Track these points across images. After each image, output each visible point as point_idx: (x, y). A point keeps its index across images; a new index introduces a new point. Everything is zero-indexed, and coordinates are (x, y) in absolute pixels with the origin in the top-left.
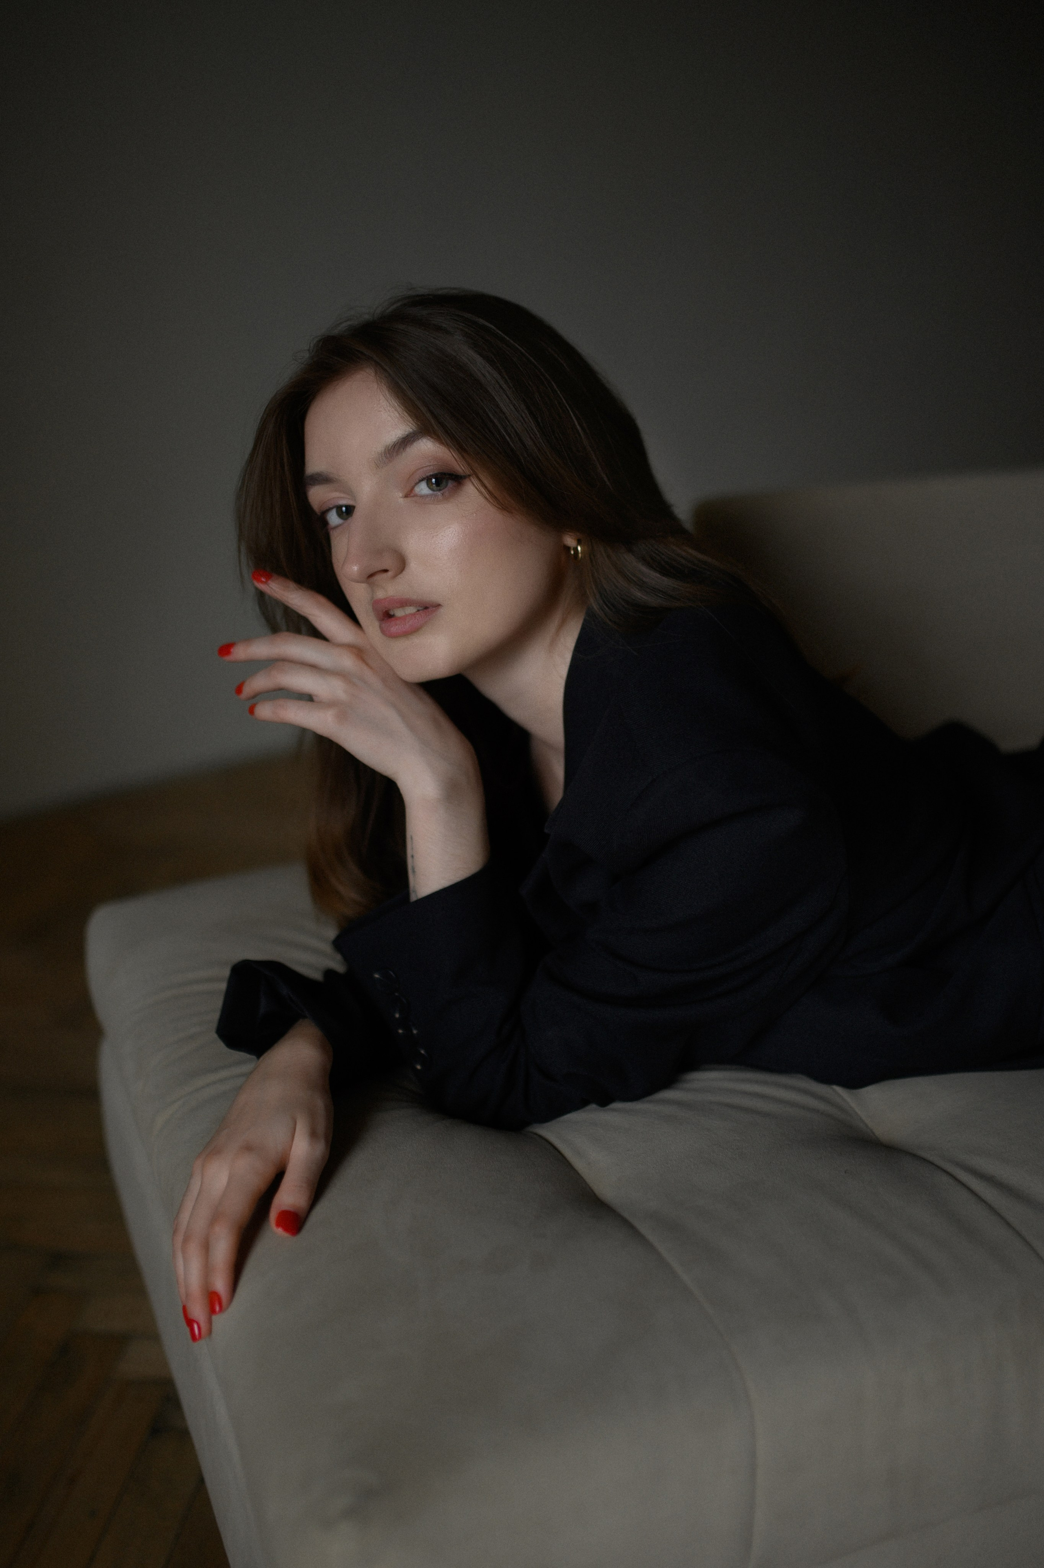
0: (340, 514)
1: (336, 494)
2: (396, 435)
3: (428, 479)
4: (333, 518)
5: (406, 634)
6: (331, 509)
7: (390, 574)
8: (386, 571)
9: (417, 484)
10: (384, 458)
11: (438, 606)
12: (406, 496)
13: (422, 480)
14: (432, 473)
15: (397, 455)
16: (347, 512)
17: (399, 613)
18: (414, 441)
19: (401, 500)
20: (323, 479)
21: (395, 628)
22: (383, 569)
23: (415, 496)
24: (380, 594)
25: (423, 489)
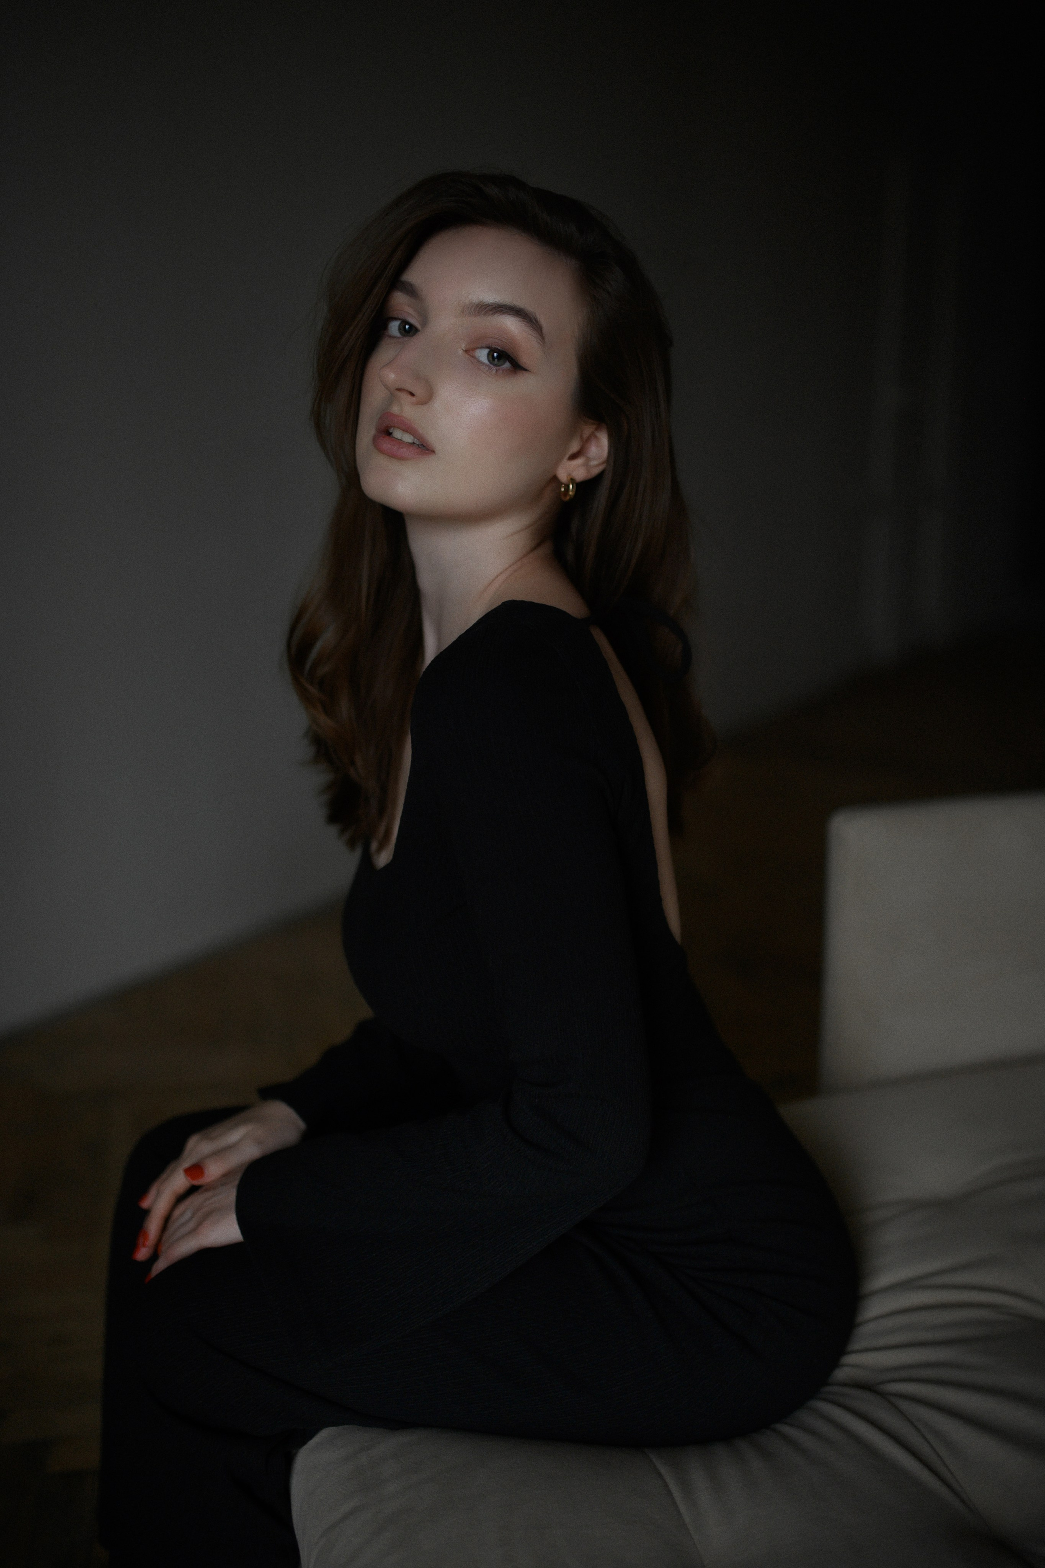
0: (402, 329)
1: (411, 311)
2: (495, 299)
3: (492, 351)
4: (394, 327)
5: (392, 456)
6: (400, 319)
7: (414, 399)
8: (412, 394)
9: (483, 348)
10: (473, 309)
11: (433, 452)
12: (466, 351)
13: (488, 347)
14: (499, 348)
15: (485, 314)
16: (409, 331)
17: (398, 434)
18: (504, 313)
19: (461, 352)
20: (411, 291)
21: (386, 444)
22: (412, 391)
23: (473, 357)
24: (395, 409)
25: (483, 355)
